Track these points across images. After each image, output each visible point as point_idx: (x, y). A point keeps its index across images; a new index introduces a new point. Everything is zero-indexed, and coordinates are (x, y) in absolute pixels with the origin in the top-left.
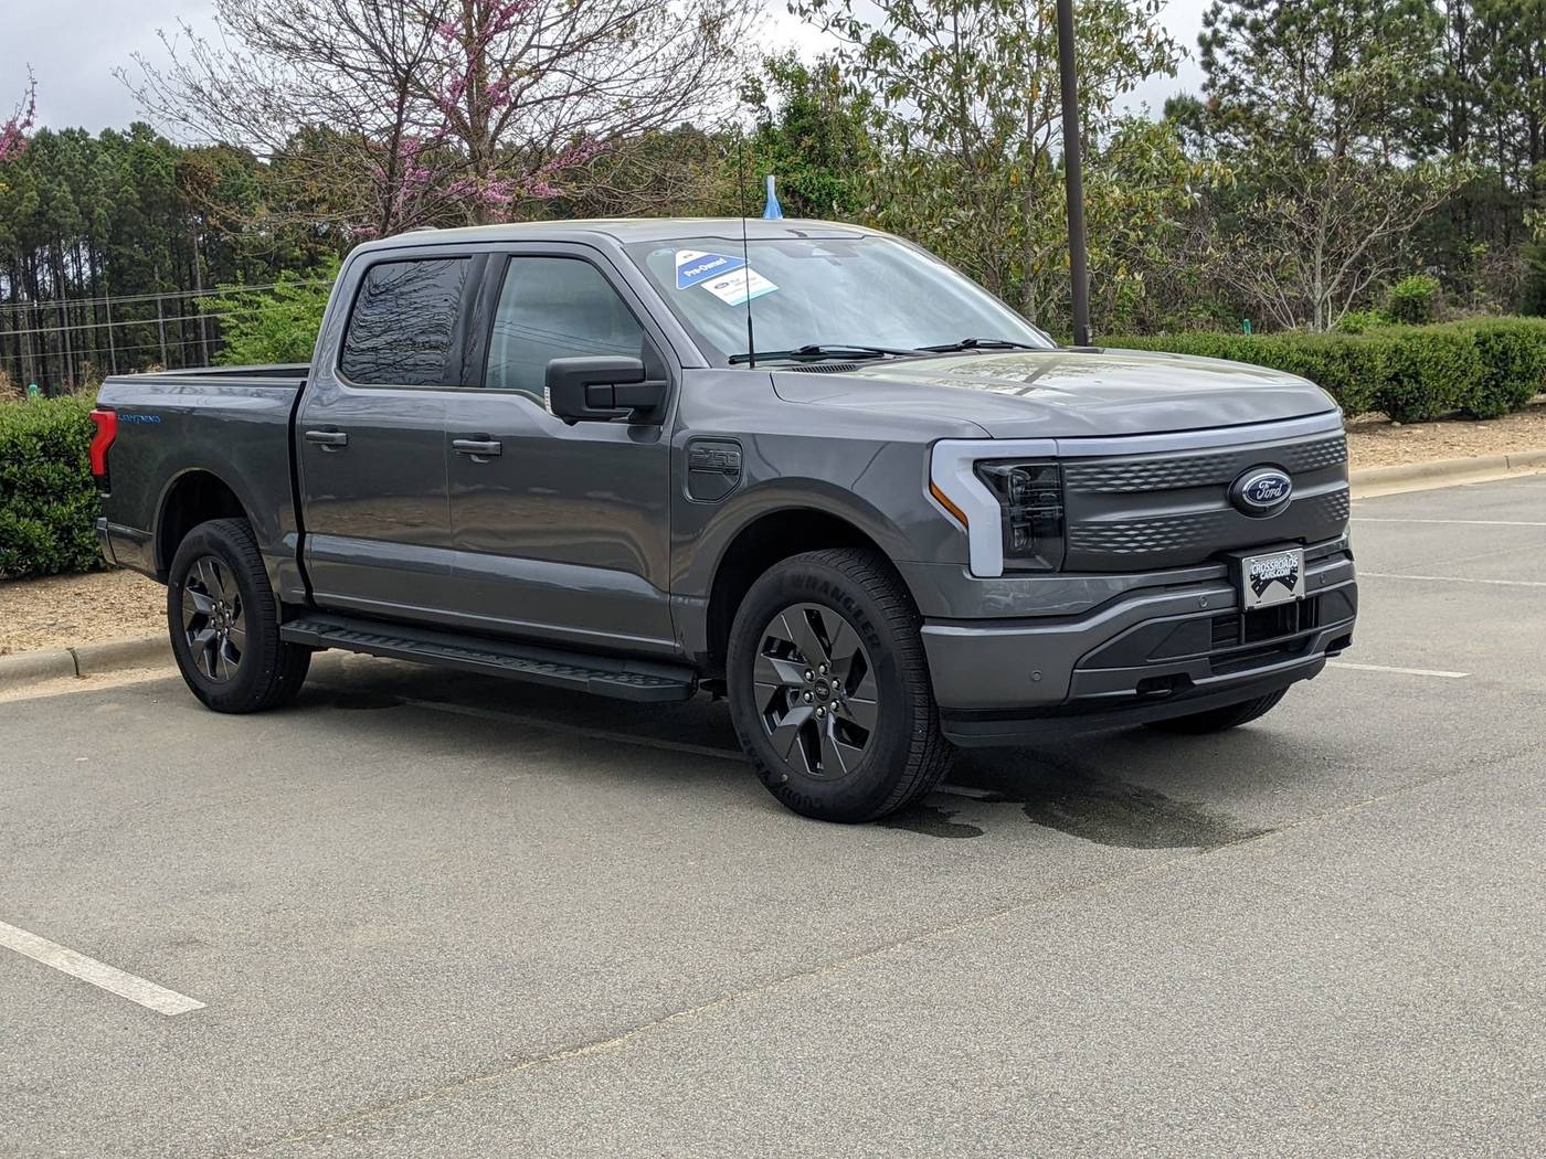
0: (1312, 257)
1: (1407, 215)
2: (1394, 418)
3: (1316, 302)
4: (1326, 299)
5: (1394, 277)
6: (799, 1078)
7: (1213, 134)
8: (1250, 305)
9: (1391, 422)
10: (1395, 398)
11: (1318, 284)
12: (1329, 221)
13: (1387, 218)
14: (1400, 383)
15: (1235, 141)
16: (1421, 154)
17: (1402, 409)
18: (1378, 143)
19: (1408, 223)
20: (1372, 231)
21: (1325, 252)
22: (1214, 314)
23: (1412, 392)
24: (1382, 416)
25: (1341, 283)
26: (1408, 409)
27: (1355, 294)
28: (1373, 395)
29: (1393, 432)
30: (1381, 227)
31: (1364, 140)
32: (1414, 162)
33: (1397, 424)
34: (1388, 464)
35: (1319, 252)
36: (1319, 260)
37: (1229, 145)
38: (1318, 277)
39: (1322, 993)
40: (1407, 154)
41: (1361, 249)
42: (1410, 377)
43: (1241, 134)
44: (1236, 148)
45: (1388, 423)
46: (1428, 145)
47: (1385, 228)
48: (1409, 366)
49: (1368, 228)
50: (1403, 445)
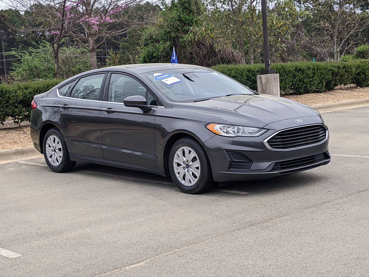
0: (333, 39)
1: (361, 26)
2: (358, 86)
3: (335, 52)
4: (338, 51)
5: (357, 45)
6: (196, 272)
7: (303, 3)
8: (315, 54)
9: (357, 87)
10: (358, 80)
11: (335, 47)
12: (339, 28)
13: (355, 27)
14: (360, 75)
15: (310, 5)
16: (364, 9)
17: (360, 83)
18: (352, 6)
19: (361, 29)
20: (351, 31)
21: (337, 37)
22: (304, 56)
23: (363, 78)
24: (355, 85)
25: (342, 47)
26: (362, 83)
27: (346, 50)
28: (352, 79)
29: (358, 90)
30: (354, 30)
31: (348, 5)
32: (362, 11)
33: (359, 87)
34: (356, 99)
35: (335, 37)
36: (336, 39)
37: (308, 7)
38: (336, 45)
39: (346, 247)
40: (360, 9)
41: (348, 36)
42: (362, 73)
43: (312, 4)
44: (310, 8)
45: (356, 87)
46: (366, 7)
47: (355, 30)
48: (362, 70)
49: (350, 30)
50: (361, 94)
